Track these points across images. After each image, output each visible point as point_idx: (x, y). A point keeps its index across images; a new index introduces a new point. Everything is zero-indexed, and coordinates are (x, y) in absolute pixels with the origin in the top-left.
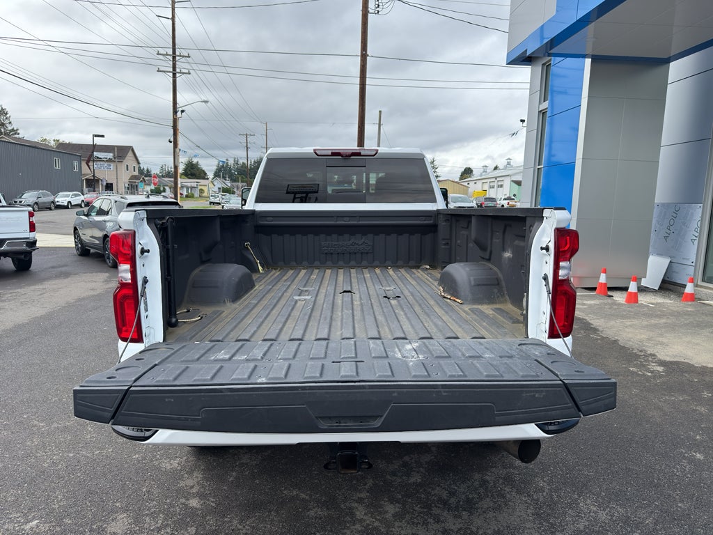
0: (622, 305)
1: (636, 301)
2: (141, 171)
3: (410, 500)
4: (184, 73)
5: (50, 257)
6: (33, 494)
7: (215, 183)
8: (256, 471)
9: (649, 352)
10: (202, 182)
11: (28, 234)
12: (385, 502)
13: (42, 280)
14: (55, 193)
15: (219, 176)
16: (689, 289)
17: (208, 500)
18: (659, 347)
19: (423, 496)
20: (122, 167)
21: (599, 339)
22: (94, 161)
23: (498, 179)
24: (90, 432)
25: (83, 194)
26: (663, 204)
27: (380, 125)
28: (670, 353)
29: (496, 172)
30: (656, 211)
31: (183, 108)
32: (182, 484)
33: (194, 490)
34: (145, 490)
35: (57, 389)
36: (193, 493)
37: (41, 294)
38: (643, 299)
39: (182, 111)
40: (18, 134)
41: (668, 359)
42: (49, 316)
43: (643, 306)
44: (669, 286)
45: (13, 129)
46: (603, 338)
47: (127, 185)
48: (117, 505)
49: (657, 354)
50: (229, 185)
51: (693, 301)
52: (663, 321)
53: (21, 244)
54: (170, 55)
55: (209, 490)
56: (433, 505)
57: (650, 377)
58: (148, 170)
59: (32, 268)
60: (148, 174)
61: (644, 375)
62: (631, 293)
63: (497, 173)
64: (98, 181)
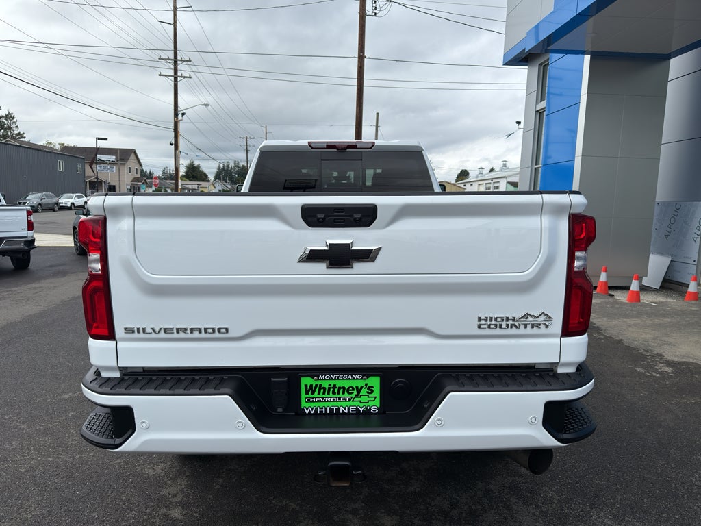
0: (625, 304)
1: (638, 300)
2: (143, 174)
3: (408, 511)
4: (185, 77)
5: (49, 256)
6: (5, 502)
7: (216, 185)
8: (244, 478)
9: (655, 352)
10: (203, 184)
11: (26, 233)
12: (382, 513)
13: (39, 279)
14: (59, 195)
15: (220, 179)
16: (692, 287)
17: (192, 510)
18: (665, 346)
19: (422, 507)
20: (125, 170)
21: (603, 339)
22: (97, 163)
23: (494, 181)
24: (72, 435)
25: (86, 196)
26: (664, 203)
27: (377, 127)
28: (678, 354)
29: (492, 173)
30: (657, 210)
31: (184, 111)
32: (165, 491)
33: (177, 499)
34: (124, 498)
35: (43, 389)
36: (176, 503)
37: (36, 293)
38: (646, 298)
39: (183, 114)
40: (25, 138)
41: (676, 359)
42: (41, 314)
43: (645, 305)
44: (670, 284)
45: (19, 133)
46: (607, 338)
47: (129, 187)
48: (94, 515)
49: (664, 354)
50: (229, 187)
51: (697, 300)
52: (667, 320)
53: (19, 243)
54: (172, 60)
55: (193, 499)
56: (433, 517)
57: (659, 378)
58: (150, 172)
59: (31, 266)
60: (151, 176)
61: (652, 376)
62: (633, 292)
63: (493, 175)
64: (101, 182)
